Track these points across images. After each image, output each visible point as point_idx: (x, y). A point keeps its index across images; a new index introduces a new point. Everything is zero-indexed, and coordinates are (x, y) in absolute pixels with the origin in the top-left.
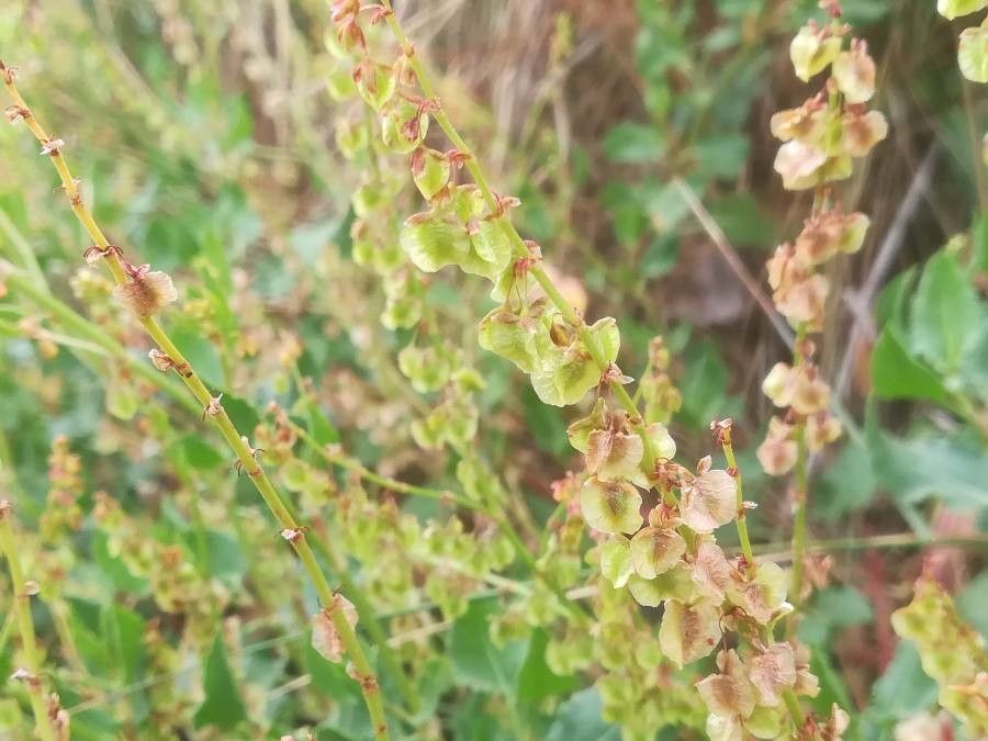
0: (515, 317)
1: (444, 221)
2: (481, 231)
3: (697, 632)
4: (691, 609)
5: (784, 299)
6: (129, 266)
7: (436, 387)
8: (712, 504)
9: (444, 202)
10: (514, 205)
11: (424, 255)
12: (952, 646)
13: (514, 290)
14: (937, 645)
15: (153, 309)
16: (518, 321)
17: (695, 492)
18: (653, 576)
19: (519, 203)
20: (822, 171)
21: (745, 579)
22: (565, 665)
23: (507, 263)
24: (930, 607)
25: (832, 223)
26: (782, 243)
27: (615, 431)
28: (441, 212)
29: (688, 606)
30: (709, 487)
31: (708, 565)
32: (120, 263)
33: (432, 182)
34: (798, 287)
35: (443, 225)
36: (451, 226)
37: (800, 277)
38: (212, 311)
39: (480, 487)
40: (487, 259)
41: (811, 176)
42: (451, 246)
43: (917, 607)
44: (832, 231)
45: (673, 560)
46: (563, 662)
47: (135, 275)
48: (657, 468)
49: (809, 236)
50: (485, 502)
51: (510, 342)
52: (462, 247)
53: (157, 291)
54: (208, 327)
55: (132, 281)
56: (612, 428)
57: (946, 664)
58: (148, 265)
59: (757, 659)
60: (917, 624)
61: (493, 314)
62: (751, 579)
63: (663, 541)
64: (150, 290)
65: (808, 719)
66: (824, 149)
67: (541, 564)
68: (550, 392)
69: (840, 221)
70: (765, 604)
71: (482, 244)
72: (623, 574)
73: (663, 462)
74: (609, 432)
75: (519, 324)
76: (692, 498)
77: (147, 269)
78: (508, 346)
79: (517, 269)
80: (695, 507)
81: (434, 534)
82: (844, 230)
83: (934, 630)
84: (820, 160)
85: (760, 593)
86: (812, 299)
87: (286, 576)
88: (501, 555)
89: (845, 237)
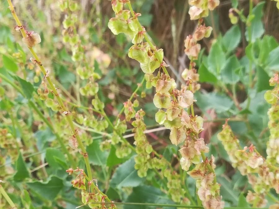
0: (139, 48)
1: (121, 20)
2: (131, 23)
3: (180, 136)
4: (178, 130)
5: (188, 51)
6: (27, 32)
7: (87, 78)
8: (187, 100)
9: (121, 14)
10: (140, 16)
11: (115, 30)
12: (232, 142)
13: (138, 41)
14: (228, 142)
15: (33, 45)
16: (140, 48)
17: (182, 97)
18: (172, 120)
19: (141, 15)
20: (201, 14)
21: (193, 121)
22: (121, 155)
23: (137, 32)
24: (227, 132)
25: (203, 29)
26: (188, 35)
27: (165, 80)
28: (120, 17)
29: (178, 129)
30: (186, 95)
31: (185, 117)
32: (25, 31)
33: (118, 8)
34: (193, 47)
35: (120, 21)
36: (122, 21)
37: (193, 44)
38: (21, 56)
39: (99, 106)
40: (133, 30)
41: (199, 16)
42: (122, 27)
43: (224, 132)
44: (203, 31)
45: (176, 116)
46: (121, 154)
47: (29, 35)
48: (173, 91)
49: (197, 33)
50: (100, 110)
51: (137, 55)
52: (125, 27)
53: (35, 39)
54: (20, 61)
55: (28, 36)
56: (164, 79)
57: (230, 147)
58: (33, 32)
59: (196, 142)
60: (223, 136)
61: (133, 47)
62: (195, 121)
63: (174, 110)
64: (33, 39)
65: (206, 159)
66: (203, 8)
67: (116, 127)
68: (146, 70)
69: (205, 29)
70: (198, 128)
71: (131, 26)
72: (162, 120)
73: (174, 89)
74: (163, 80)
75: (141, 50)
76: (182, 99)
77: (33, 33)
78: (136, 56)
79: (140, 34)
80: (182, 101)
81: (87, 119)
82: (206, 31)
83: (228, 138)
84: (201, 11)
85: (197, 125)
86: (197, 50)
87: (31, 139)
88: (104, 126)
89: (206, 33)
